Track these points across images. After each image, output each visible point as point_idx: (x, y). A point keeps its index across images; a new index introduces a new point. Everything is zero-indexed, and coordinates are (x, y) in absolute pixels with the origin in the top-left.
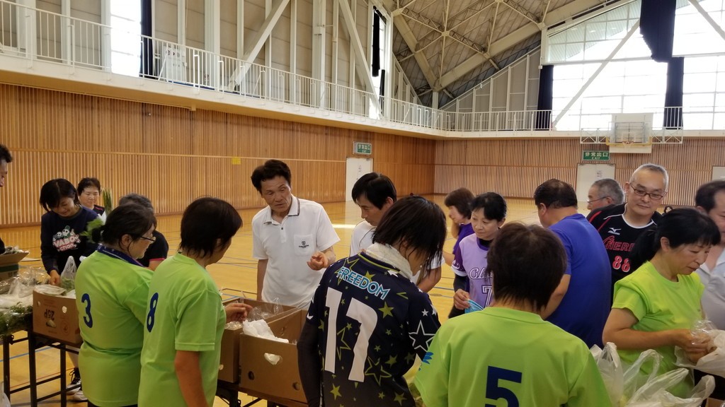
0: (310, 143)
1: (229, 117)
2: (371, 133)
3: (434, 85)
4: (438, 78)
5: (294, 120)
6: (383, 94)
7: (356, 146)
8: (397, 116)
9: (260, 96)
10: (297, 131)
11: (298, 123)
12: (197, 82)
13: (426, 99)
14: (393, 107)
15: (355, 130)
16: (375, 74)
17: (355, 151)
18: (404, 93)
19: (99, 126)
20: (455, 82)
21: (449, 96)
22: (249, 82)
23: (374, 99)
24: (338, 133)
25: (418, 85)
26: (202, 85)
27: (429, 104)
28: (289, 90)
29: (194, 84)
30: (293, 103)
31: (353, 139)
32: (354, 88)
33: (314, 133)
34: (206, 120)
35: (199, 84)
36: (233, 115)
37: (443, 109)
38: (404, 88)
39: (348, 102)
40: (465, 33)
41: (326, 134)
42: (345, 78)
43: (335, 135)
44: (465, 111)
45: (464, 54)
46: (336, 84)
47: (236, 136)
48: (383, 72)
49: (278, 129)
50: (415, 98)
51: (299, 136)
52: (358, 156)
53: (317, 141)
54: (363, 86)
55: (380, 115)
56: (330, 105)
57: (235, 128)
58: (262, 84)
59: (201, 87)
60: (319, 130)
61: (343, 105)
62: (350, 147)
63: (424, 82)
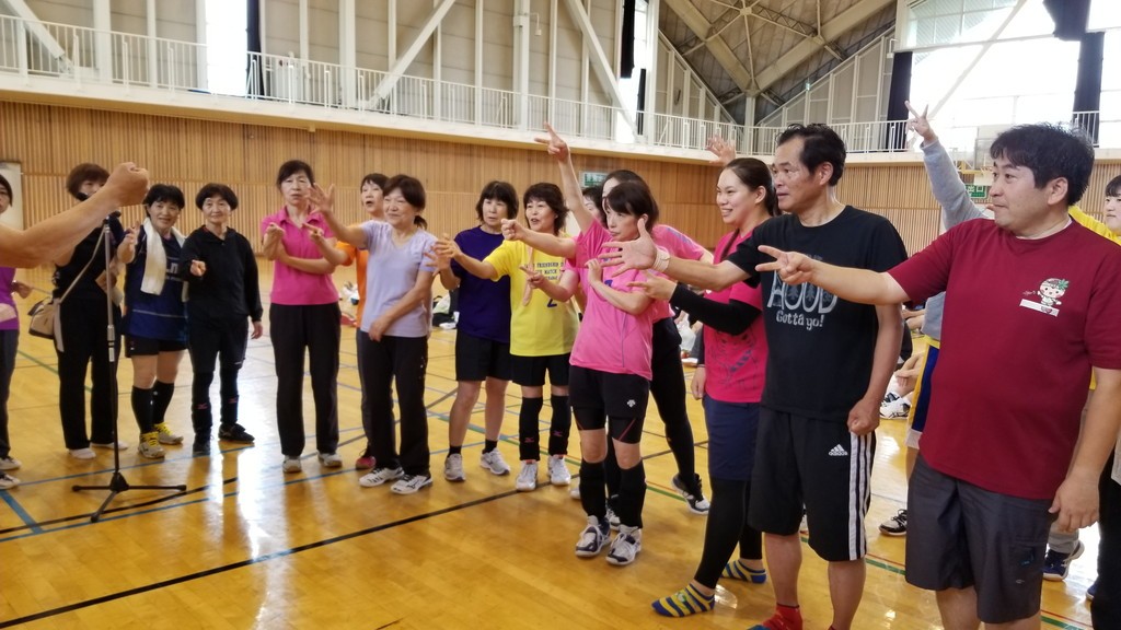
1: (368, 138)
2: (613, 158)
3: (748, 87)
4: (754, 76)
6: (642, 109)
7: (583, 176)
9: (426, 116)
10: (479, 157)
11: (479, 147)
15: (583, 155)
16: (627, 74)
18: (694, 103)
19: (187, 151)
20: (783, 79)
21: (772, 103)
23: (627, 117)
25: (720, 88)
27: (740, 121)
33: (507, 157)
34: (333, 143)
36: (373, 137)
37: (762, 123)
40: (783, 8)
41: (529, 161)
42: (573, 83)
45: (789, 40)
46: (553, 98)
48: (643, 72)
49: (446, 154)
50: (717, 108)
54: (605, 97)
55: (635, 135)
57: (378, 152)
63: (730, 84)
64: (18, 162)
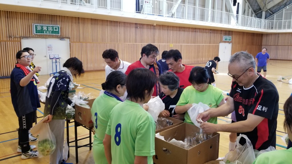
0: (203, 37)
1: (169, 27)
2: (231, 31)
3: (263, 9)
4: (265, 5)
5: (197, 27)
6: (238, 14)
7: (224, 37)
8: (244, 24)
9: (182, 18)
10: (198, 32)
11: (198, 29)
12: (156, 13)
13: (259, 15)
14: (242, 19)
15: (224, 31)
16: (234, 5)
17: (224, 40)
18: (248, 13)
19: (119, 33)
20: (274, 7)
21: (270, 13)
22: (177, 12)
23: (233, 16)
24: (216, 32)
25: (255, 9)
26: (158, 14)
27: (260, 17)
28: (194, 14)
29: (155, 14)
30: (196, 20)
31: (223, 34)
32: (224, 12)
33: (205, 32)
34: (160, 29)
35: (157, 14)
36: (170, 26)
37: (267, 19)
38: (248, 10)
39: (221, 18)
41: (211, 33)
42: (220, 7)
43: (215, 33)
44: (278, 20)
46: (216, 10)
47: (171, 35)
48: (238, 3)
49: (189, 31)
50: (254, 15)
51: (199, 34)
52: (225, 42)
53: (206, 36)
54: (228, 10)
55: (236, 23)
56: (213, 20)
57: (171, 32)
58: (183, 13)
59: (158, 15)
60: (207, 31)
61: (219, 19)
62: (221, 38)
63: (258, 7)
64: (69, 38)
